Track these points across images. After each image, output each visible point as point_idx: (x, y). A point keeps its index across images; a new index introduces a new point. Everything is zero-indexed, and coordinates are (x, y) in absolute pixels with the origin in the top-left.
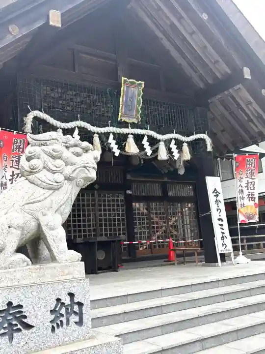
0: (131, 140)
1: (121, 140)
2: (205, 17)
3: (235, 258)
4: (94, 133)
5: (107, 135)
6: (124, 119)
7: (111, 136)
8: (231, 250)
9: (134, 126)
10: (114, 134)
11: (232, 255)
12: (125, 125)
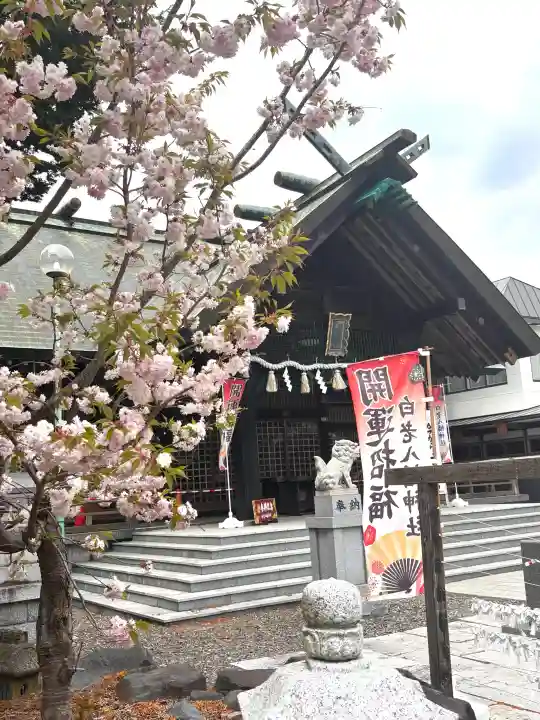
0: (338, 375)
1: (328, 375)
2: (416, 248)
3: (450, 501)
4: (302, 371)
5: (314, 371)
6: (330, 354)
7: (319, 373)
8: (446, 492)
9: (341, 359)
10: (321, 370)
11: (447, 497)
12: (331, 360)
